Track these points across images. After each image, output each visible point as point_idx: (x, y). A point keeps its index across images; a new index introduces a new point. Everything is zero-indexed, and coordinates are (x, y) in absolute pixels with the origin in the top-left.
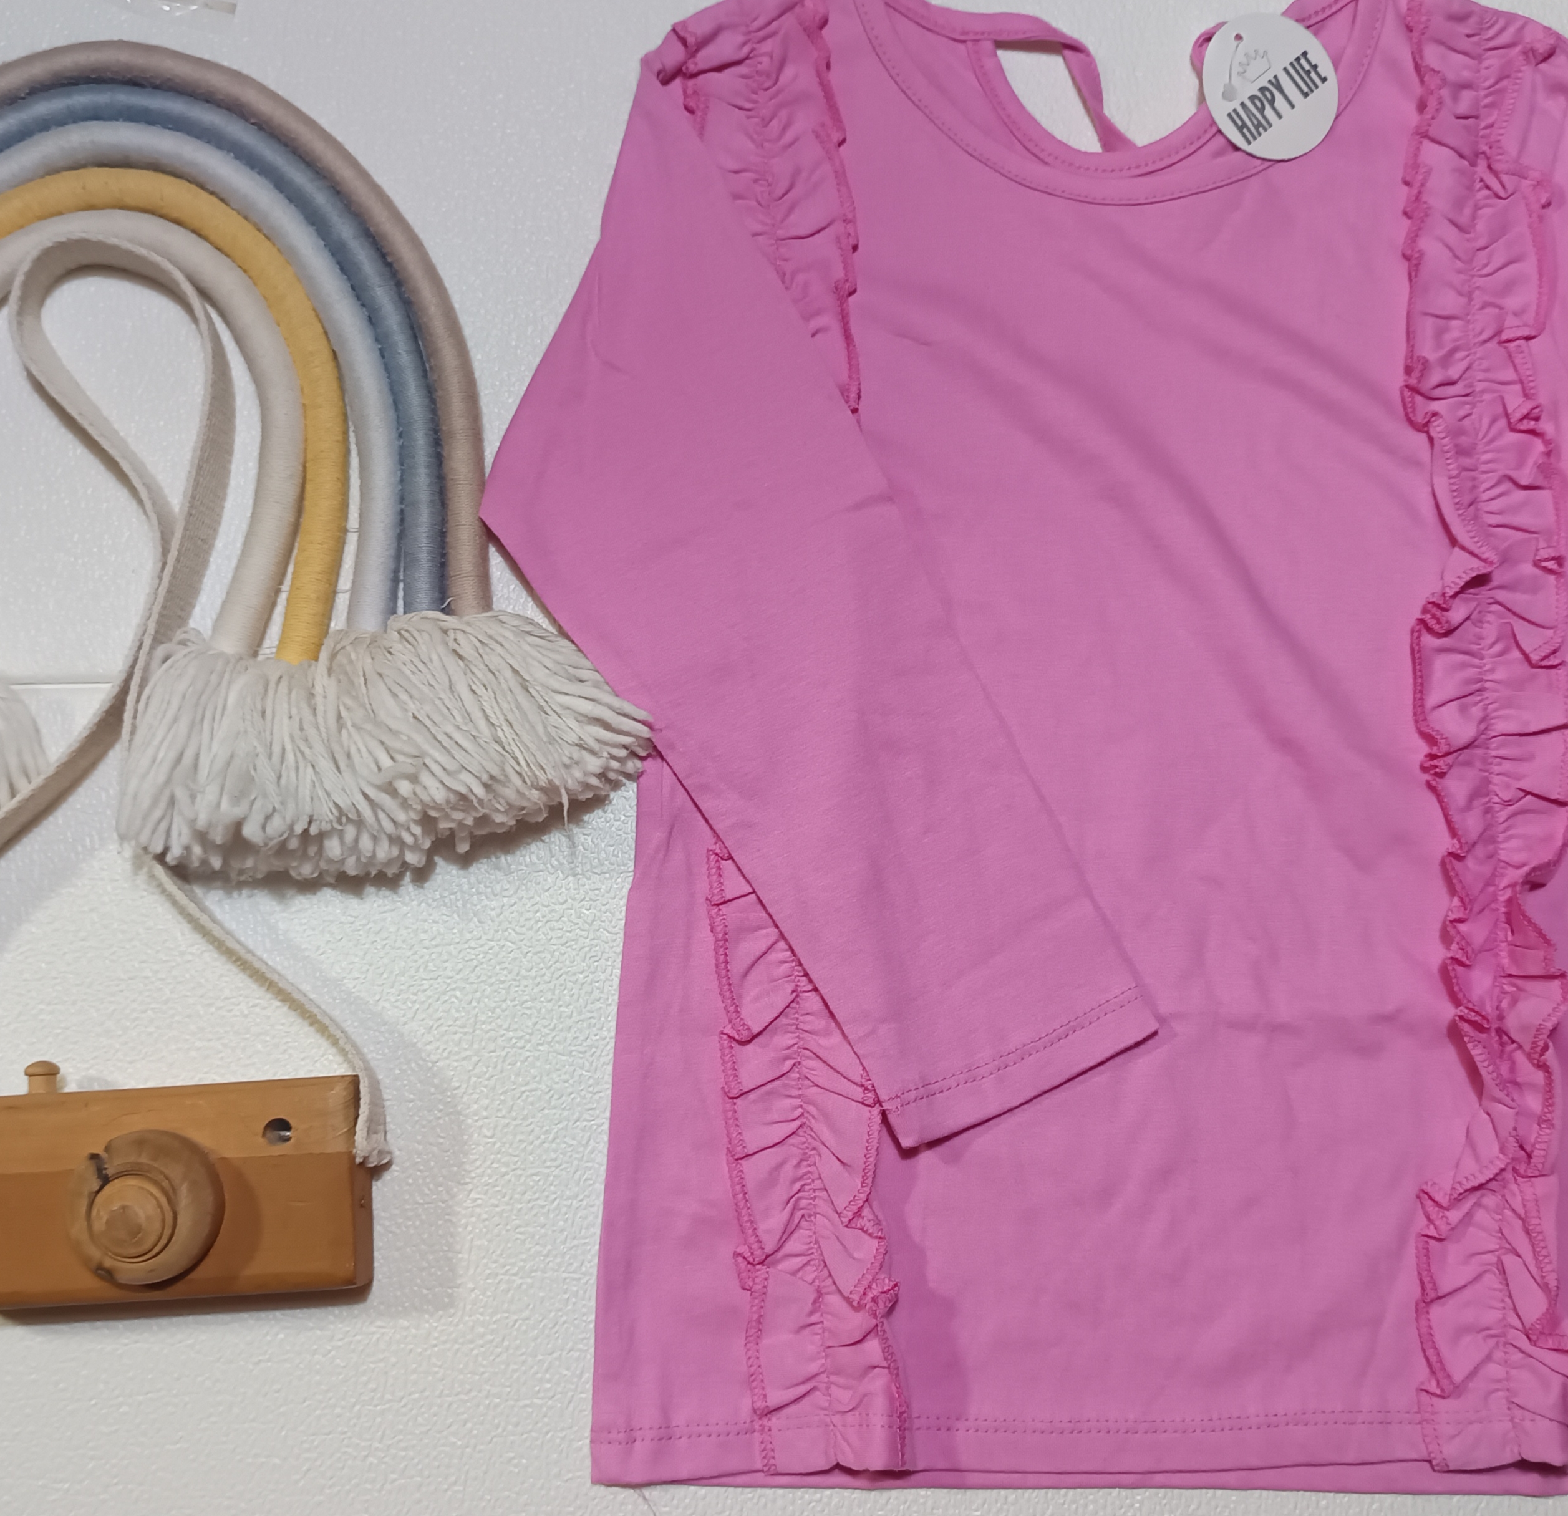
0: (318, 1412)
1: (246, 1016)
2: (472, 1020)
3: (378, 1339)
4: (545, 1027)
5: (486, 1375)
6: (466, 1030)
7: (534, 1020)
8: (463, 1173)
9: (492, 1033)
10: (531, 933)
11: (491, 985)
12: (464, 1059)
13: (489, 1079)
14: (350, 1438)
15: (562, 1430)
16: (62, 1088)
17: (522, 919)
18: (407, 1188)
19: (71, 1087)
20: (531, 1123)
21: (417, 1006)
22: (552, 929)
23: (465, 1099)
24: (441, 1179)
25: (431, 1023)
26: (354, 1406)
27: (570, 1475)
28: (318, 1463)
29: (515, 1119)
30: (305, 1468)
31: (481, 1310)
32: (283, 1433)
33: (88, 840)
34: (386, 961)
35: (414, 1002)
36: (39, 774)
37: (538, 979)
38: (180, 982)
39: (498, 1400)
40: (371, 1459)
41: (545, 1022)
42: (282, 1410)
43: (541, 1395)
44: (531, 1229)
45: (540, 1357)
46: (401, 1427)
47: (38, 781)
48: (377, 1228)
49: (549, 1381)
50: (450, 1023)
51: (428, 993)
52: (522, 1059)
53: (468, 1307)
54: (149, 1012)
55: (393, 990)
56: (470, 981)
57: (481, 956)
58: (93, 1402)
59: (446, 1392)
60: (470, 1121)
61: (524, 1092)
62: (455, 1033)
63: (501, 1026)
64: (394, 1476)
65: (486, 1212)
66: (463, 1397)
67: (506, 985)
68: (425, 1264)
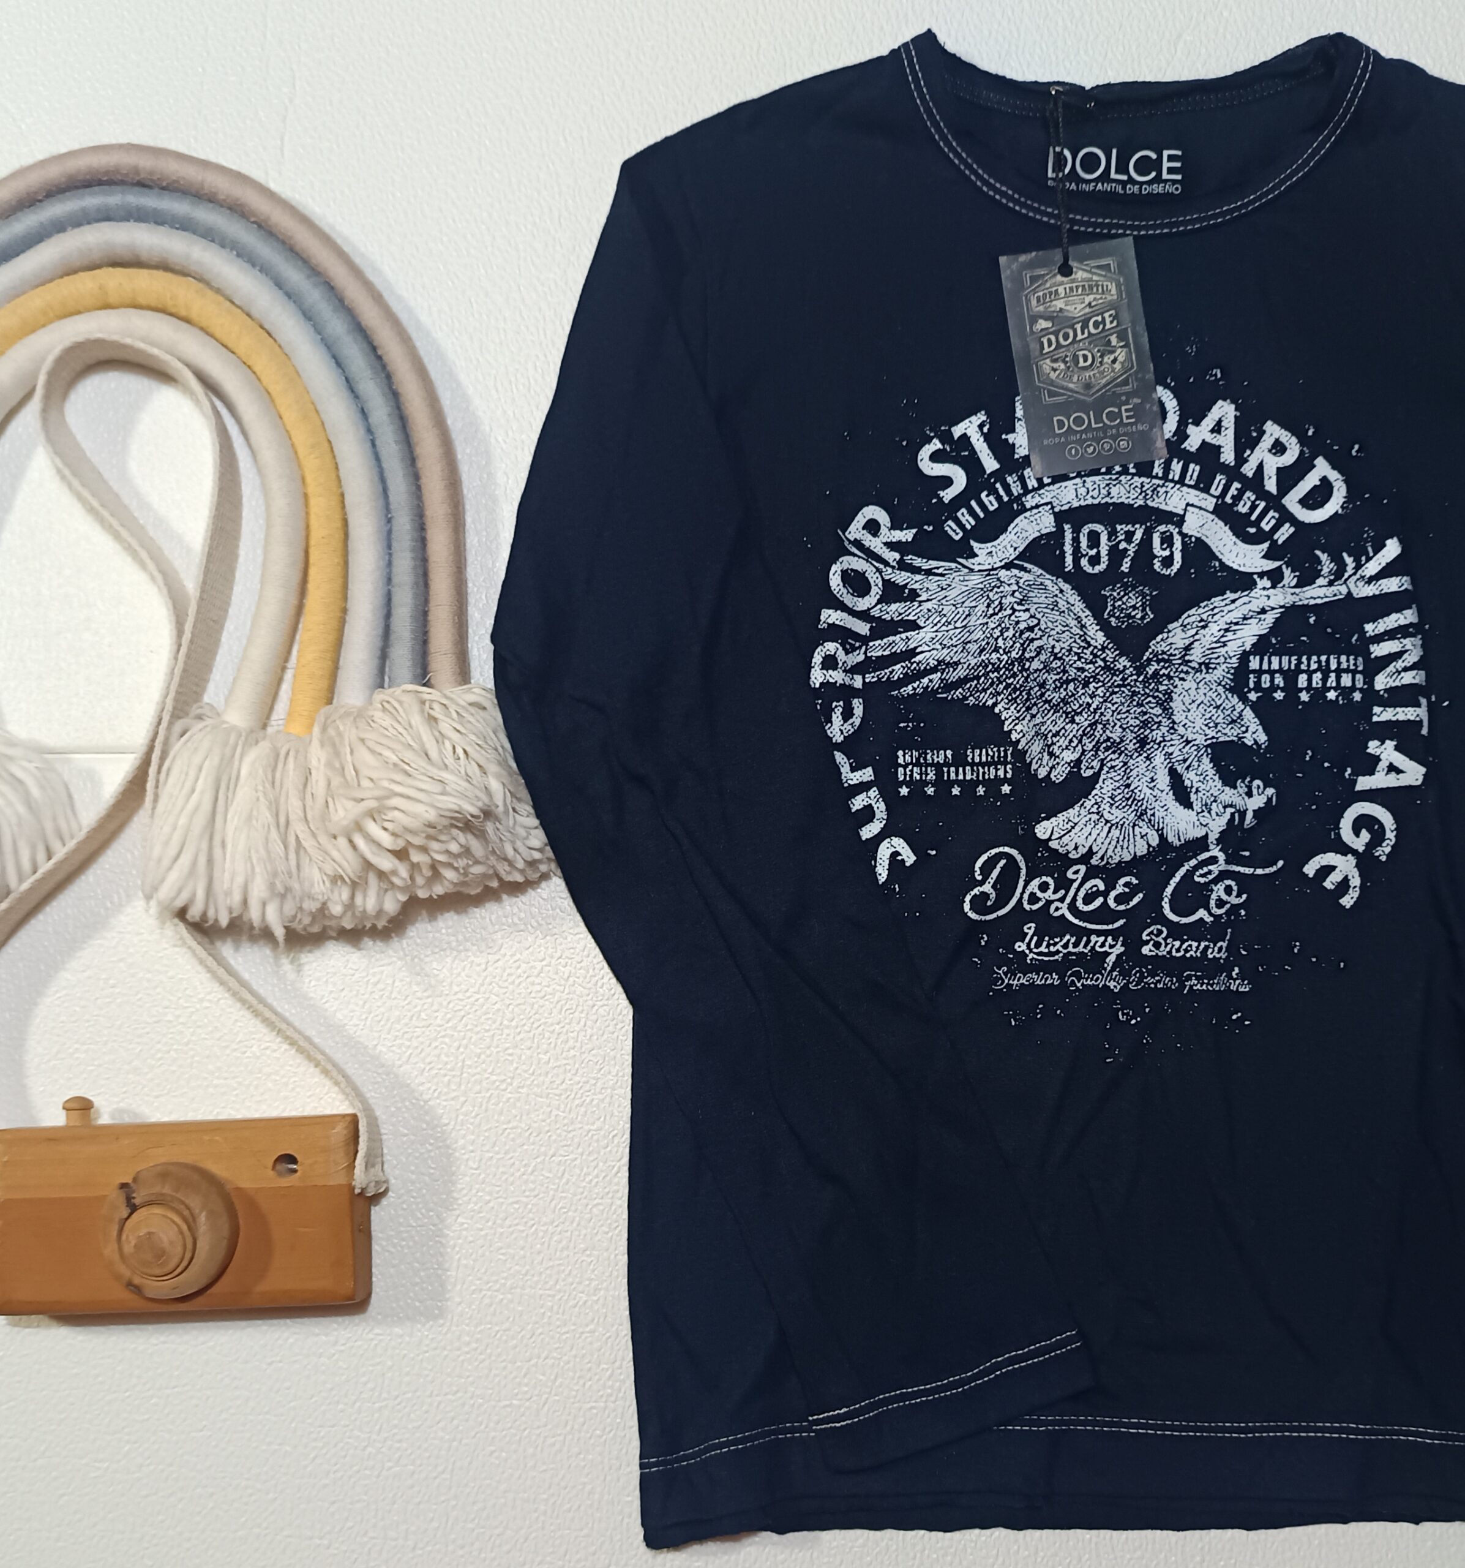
0: (323, 1408)
1: (258, 1058)
2: (460, 1064)
3: (376, 1345)
4: (526, 1071)
5: (471, 1379)
7: (515, 1065)
8: (451, 1200)
11: (478, 1033)
12: (453, 1099)
14: (352, 1431)
15: (539, 1427)
16: (96, 1119)
17: (505, 974)
18: (400, 1212)
19: (105, 1119)
21: (410, 1051)
22: (533, 984)
23: (454, 1134)
24: (432, 1205)
25: (423, 1066)
26: (355, 1403)
27: (545, 1467)
28: (324, 1451)
29: (498, 1153)
30: (312, 1456)
31: (467, 1321)
32: (293, 1425)
33: (115, 896)
34: (382, 1010)
35: (408, 1047)
36: (72, 837)
37: (519, 1030)
38: (199, 1027)
39: (481, 1401)
40: (370, 1449)
41: (524, 1067)
42: (292, 1404)
43: (519, 1397)
44: (512, 1251)
45: (519, 1364)
46: (396, 1422)
47: (71, 844)
48: (375, 1247)
49: (526, 1385)
50: (440, 1066)
53: (455, 1320)
54: (172, 1052)
55: (389, 1036)
56: (459, 1028)
57: (469, 1007)
58: (127, 1394)
59: (435, 1393)
60: (457, 1154)
62: (445, 1075)
63: (485, 1071)
64: (389, 1464)
66: (450, 1397)
67: (491, 1033)
68: (417, 1280)
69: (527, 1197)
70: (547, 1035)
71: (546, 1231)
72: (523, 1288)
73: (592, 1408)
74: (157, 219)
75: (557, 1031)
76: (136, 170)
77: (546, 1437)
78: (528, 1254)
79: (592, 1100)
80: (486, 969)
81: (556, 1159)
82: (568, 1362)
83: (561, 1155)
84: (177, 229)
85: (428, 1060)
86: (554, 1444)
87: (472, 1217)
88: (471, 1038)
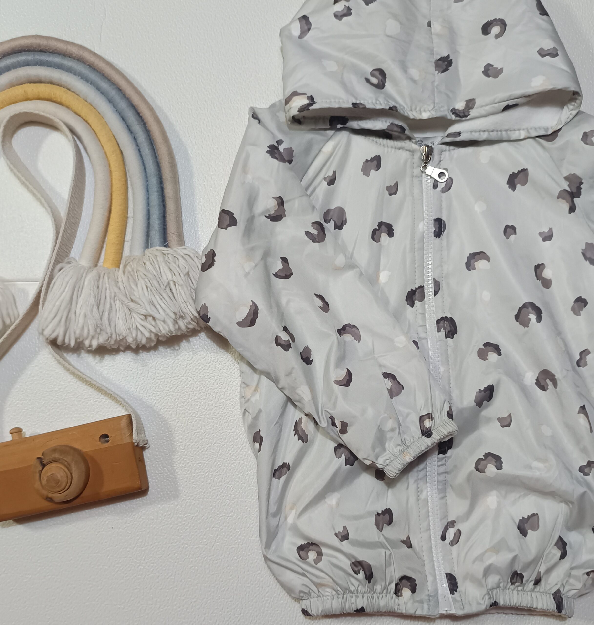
1: (93, 405)
2: (176, 406)
3: (143, 523)
4: (203, 409)
5: (182, 537)
6: (173, 410)
7: (199, 406)
8: (173, 462)
9: (183, 411)
10: (197, 374)
11: (183, 393)
12: (173, 421)
13: (182, 428)
14: (133, 559)
15: (210, 556)
16: (24, 436)
17: (194, 369)
19: (27, 435)
20: (198, 445)
22: (206, 373)
23: (174, 435)
24: (165, 465)
25: (161, 407)
26: (134, 547)
27: (213, 573)
28: (121, 568)
29: (192, 443)
30: (116, 570)
31: (180, 513)
33: (34, 340)
34: (144, 384)
35: (155, 400)
37: (200, 391)
38: (68, 393)
39: (186, 546)
40: (141, 567)
42: (108, 549)
43: (202, 544)
44: (198, 483)
45: (202, 530)
46: (151, 555)
49: (205, 539)
50: (168, 407)
51: (160, 396)
52: (194, 420)
53: (176, 512)
54: (57, 404)
55: (146, 395)
56: (175, 392)
57: (179, 382)
58: (39, 546)
59: (167, 543)
61: (195, 433)
62: (170, 411)
63: (187, 409)
64: (149, 573)
65: (182, 477)
66: (174, 544)
67: (189, 393)
68: (159, 496)
69: (205, 460)
70: (212, 393)
71: (212, 475)
72: (203, 499)
73: (233, 548)
74: (49, 65)
75: (216, 392)
76: (39, 45)
77: (213, 560)
78: (205, 484)
79: (231, 420)
80: (186, 367)
81: (216, 445)
82: (222, 529)
83: (218, 443)
84: (56, 68)
85: (162, 405)
86: (217, 563)
87: (182, 470)
88: (180, 395)
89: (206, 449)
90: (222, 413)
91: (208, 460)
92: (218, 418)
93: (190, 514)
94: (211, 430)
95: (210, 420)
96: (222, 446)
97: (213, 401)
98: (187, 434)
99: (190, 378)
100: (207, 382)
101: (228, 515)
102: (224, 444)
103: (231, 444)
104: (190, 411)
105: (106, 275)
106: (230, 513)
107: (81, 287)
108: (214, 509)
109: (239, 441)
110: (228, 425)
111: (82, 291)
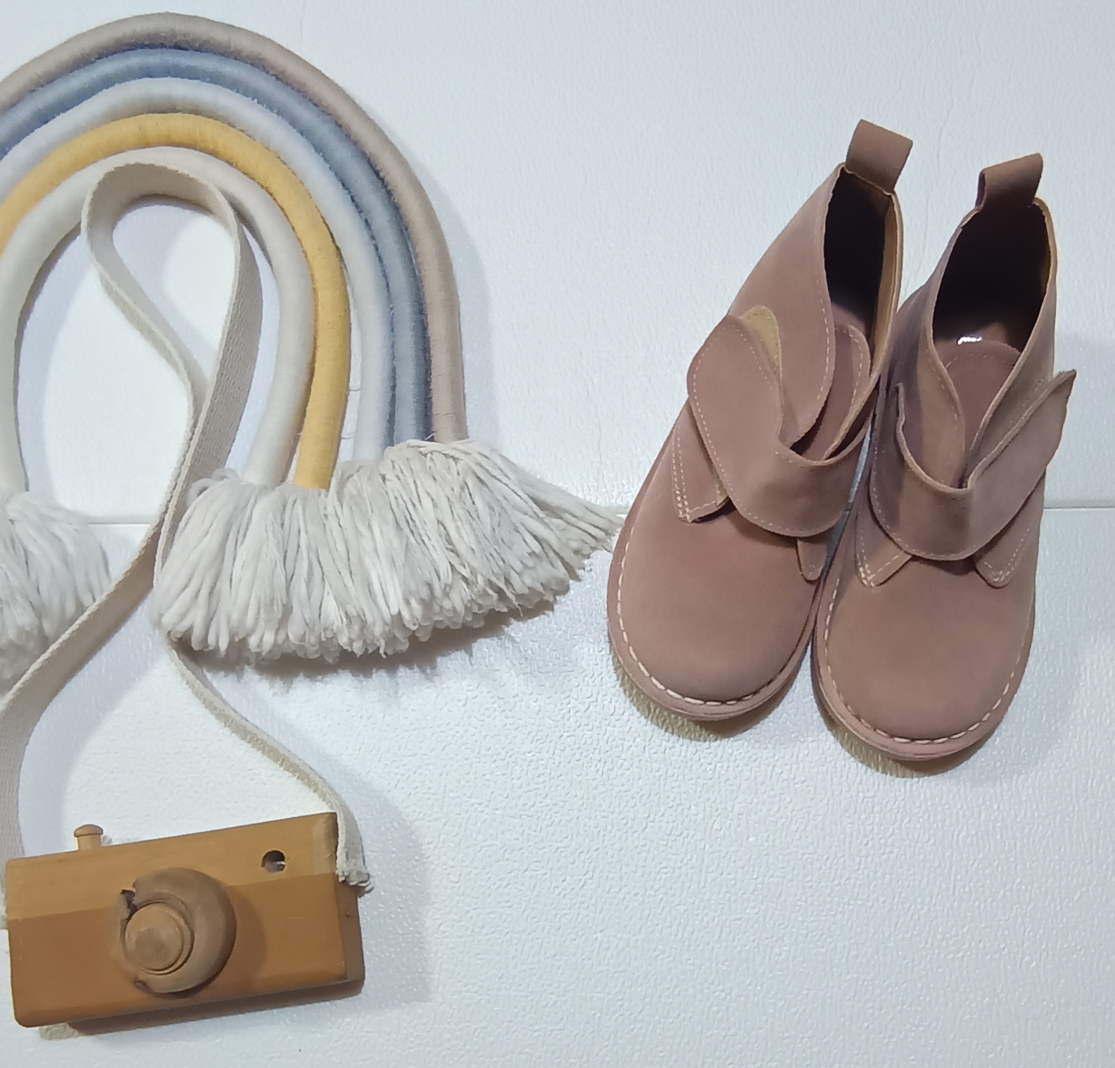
1: (265, 784)
2: (442, 790)
4: (501, 795)
6: (437, 797)
7: (491, 790)
9: (458, 800)
10: (490, 720)
11: (458, 761)
13: (455, 837)
17: (482, 709)
20: (489, 873)
50: (425, 791)
51: (408, 767)
52: (482, 820)
55: (380, 765)
61: (483, 847)
63: (465, 795)
65: (453, 943)
67: (470, 761)
69: (503, 908)
70: (520, 763)
71: (520, 939)
72: (499, 991)
75: (529, 759)
76: (174, 35)
78: (504, 959)
79: (561, 821)
80: (465, 705)
81: (529, 874)
83: (533, 870)
84: (208, 82)
85: (414, 786)
87: (453, 926)
88: (452, 766)
89: (505, 883)
90: (542, 804)
91: (509, 907)
92: (532, 816)
93: (468, 1024)
94: (517, 842)
95: (516, 820)
96: (539, 876)
97: (521, 780)
98: (465, 848)
99: (472, 729)
100: (510, 737)
101: (551, 1028)
102: (546, 874)
103: (559, 873)
104: (473, 801)
105: (298, 501)
106: (557, 1023)
107: (244, 526)
108: (522, 1013)
109: (577, 866)
110: (555, 831)
111: (245, 534)
